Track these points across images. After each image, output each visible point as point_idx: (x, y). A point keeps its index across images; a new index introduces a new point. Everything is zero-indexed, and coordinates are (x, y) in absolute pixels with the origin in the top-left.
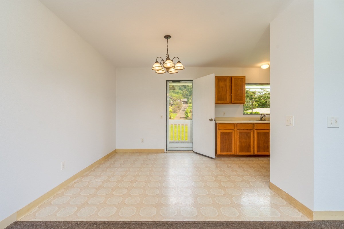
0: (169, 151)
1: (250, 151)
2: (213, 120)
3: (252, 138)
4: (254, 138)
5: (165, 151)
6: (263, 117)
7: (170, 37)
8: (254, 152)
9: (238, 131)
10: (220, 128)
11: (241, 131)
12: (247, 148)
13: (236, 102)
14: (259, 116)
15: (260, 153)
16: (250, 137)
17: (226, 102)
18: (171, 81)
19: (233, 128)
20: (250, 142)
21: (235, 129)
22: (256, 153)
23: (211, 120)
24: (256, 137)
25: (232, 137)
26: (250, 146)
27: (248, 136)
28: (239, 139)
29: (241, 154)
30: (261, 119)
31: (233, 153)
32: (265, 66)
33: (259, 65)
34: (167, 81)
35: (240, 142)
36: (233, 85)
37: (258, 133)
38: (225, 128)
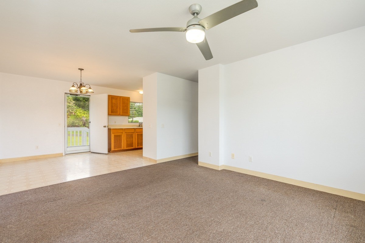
0: (66, 154)
1: (133, 146)
2: (106, 127)
3: (134, 138)
4: (135, 138)
5: (64, 155)
6: (141, 125)
7: (83, 70)
8: (135, 147)
9: (126, 134)
10: (113, 132)
11: (127, 134)
12: (131, 145)
13: (123, 114)
14: (138, 124)
15: (138, 147)
16: (133, 137)
17: (117, 114)
18: (69, 94)
19: (122, 132)
20: (133, 141)
21: (124, 133)
22: (136, 147)
23: (105, 127)
24: (136, 137)
25: (122, 138)
26: (132, 143)
27: (131, 136)
28: (126, 139)
29: (127, 148)
30: (139, 126)
31: (122, 149)
32: (141, 92)
33: (138, 91)
34: (65, 93)
35: (126, 141)
36: (121, 103)
37: (138, 134)
38: (117, 132)
